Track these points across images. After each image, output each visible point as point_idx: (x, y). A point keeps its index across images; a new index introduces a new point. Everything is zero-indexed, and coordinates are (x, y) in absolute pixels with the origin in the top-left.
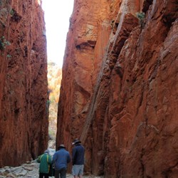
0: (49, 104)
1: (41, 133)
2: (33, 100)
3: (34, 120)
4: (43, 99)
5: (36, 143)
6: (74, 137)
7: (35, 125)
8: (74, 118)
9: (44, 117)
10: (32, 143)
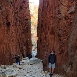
0: (31, 23)
1: (27, 42)
2: (21, 20)
3: (22, 33)
4: (27, 19)
5: (24, 48)
6: (61, 38)
7: (23, 36)
8: (60, 19)
9: (29, 32)
10: (22, 48)
